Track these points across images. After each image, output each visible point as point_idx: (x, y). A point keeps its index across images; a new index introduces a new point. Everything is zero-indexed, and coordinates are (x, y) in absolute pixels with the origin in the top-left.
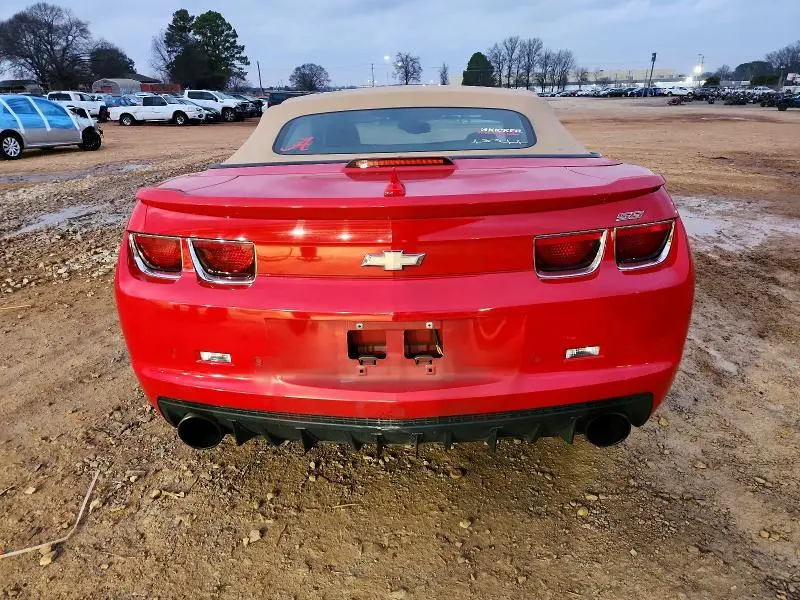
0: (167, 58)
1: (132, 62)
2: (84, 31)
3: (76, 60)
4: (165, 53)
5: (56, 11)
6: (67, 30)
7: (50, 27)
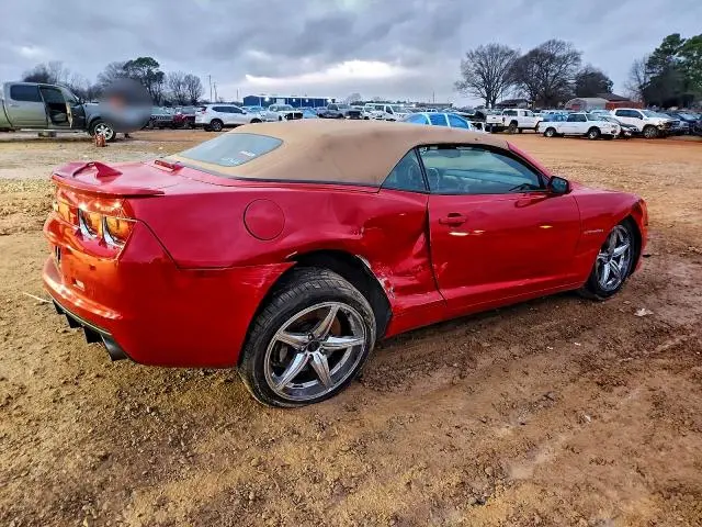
0: (642, 79)
1: (611, 84)
2: (576, 59)
3: (563, 83)
4: (642, 75)
5: (560, 45)
6: (564, 60)
7: (552, 58)
